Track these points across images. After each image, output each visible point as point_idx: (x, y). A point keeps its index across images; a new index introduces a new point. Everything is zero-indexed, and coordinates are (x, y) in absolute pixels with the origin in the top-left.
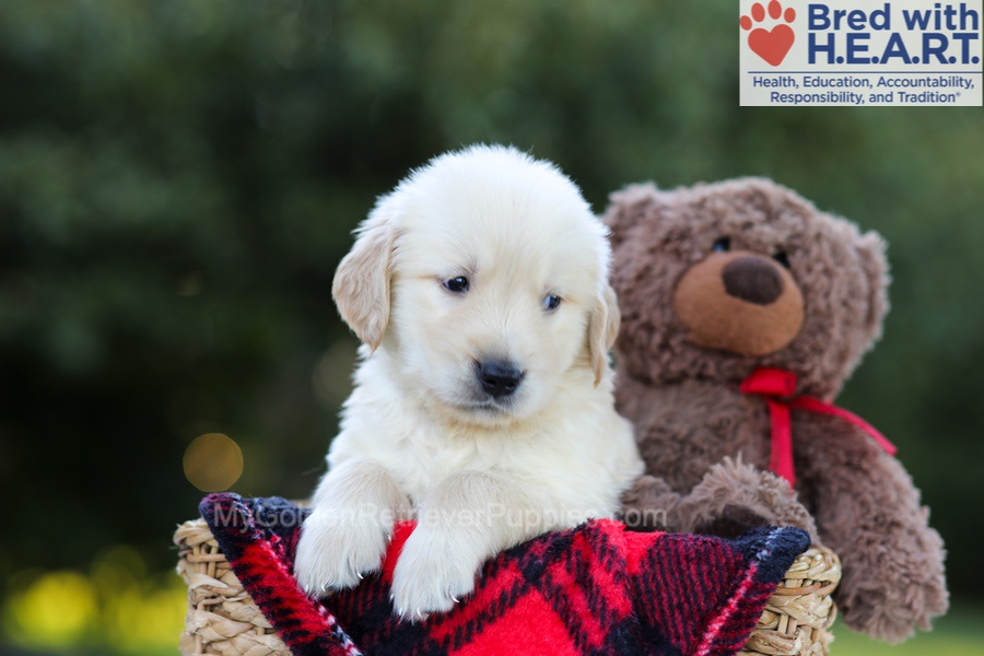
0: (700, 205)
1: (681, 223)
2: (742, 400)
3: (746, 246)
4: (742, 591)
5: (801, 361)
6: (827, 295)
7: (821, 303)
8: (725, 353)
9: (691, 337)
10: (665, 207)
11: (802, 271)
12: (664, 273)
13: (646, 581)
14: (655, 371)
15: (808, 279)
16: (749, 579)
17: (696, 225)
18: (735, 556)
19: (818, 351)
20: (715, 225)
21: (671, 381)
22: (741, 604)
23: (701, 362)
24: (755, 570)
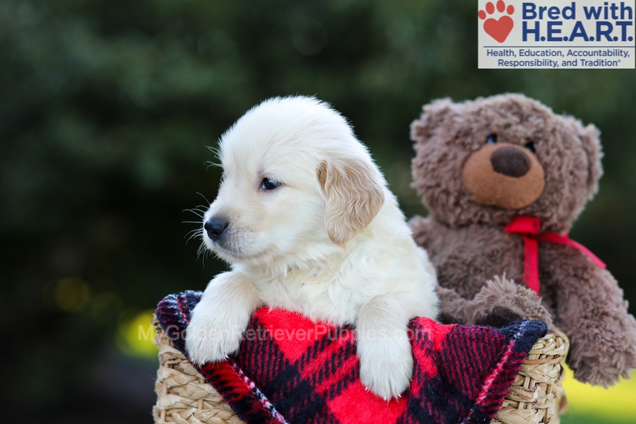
0: (478, 113)
1: (466, 125)
2: (506, 237)
3: (507, 140)
4: (505, 358)
5: (544, 211)
6: (560, 168)
7: (556, 174)
8: (496, 208)
9: (473, 198)
10: (456, 115)
11: (543, 154)
12: (455, 158)
13: (446, 355)
14: (452, 220)
15: (547, 159)
16: (509, 350)
17: (475, 126)
18: (500, 337)
19: (555, 204)
20: (487, 126)
21: (461, 226)
22: (505, 366)
23: (480, 214)
24: (513, 345)
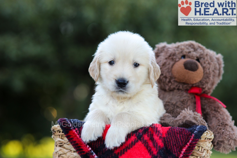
0: (178, 47)
1: (173, 52)
2: (188, 95)
3: (189, 57)
4: (191, 141)
5: (203, 85)
6: (209, 69)
7: (208, 71)
8: (184, 83)
9: (176, 79)
10: (169, 48)
11: (203, 63)
12: (169, 64)
13: (167, 139)
14: (167, 88)
15: (204, 65)
16: (192, 138)
17: (177, 52)
18: (189, 132)
19: (207, 83)
20: (182, 52)
21: (171, 90)
22: (190, 144)
23: (178, 85)
24: (194, 136)
